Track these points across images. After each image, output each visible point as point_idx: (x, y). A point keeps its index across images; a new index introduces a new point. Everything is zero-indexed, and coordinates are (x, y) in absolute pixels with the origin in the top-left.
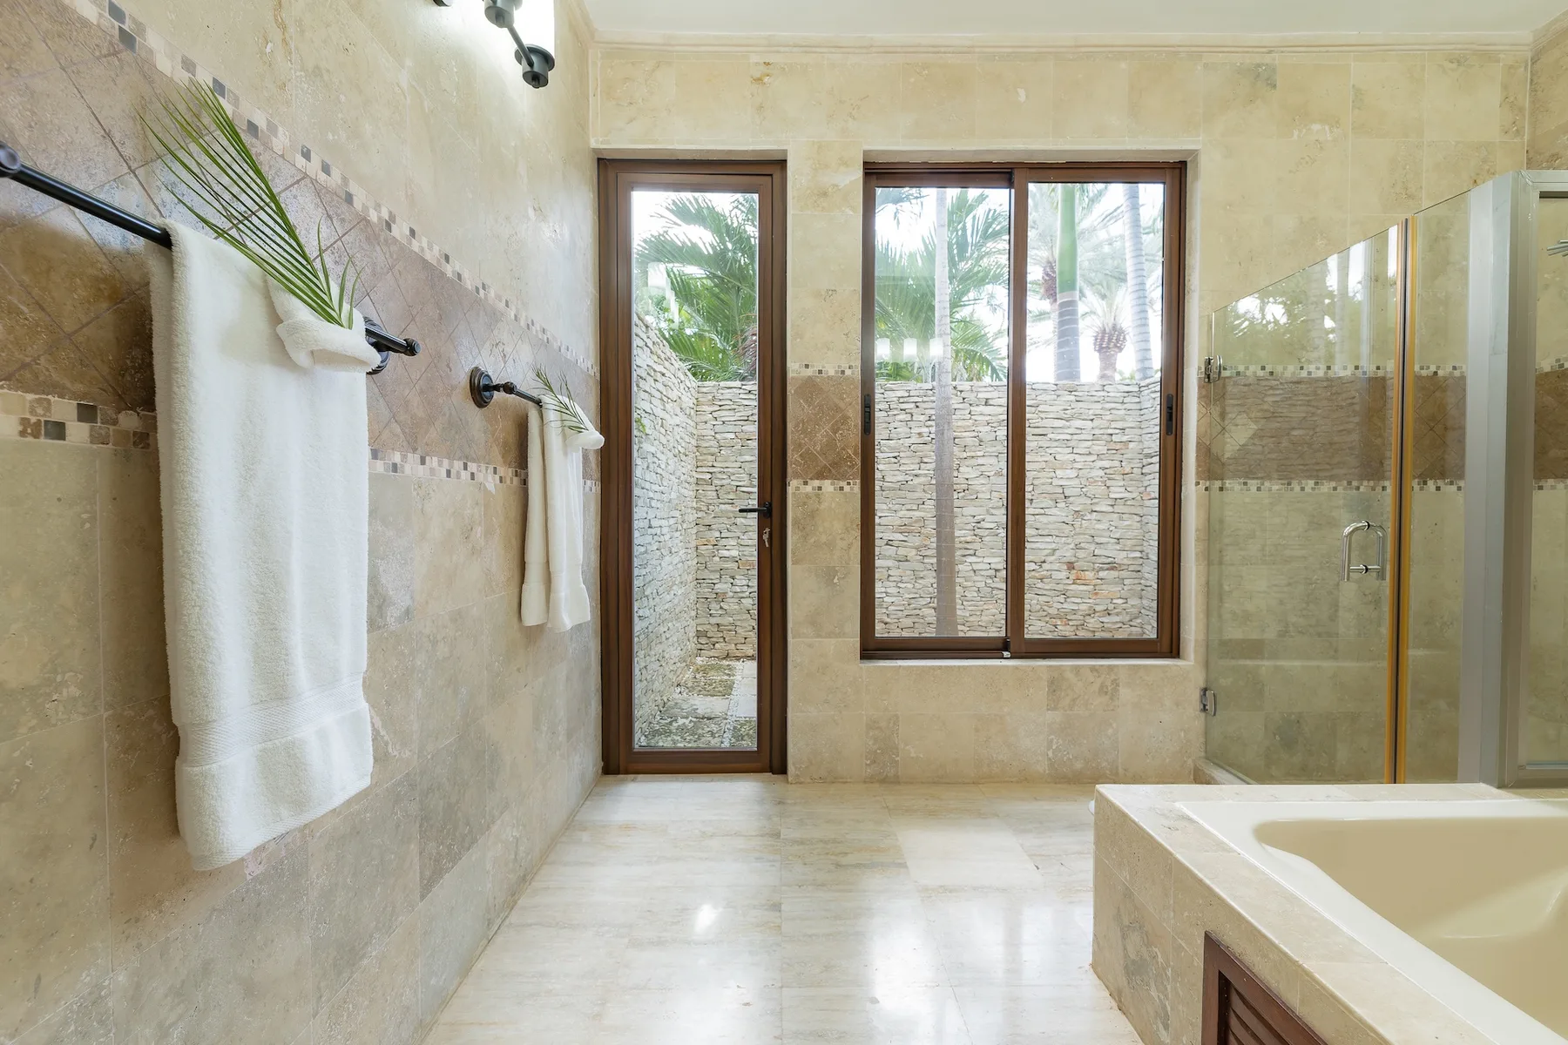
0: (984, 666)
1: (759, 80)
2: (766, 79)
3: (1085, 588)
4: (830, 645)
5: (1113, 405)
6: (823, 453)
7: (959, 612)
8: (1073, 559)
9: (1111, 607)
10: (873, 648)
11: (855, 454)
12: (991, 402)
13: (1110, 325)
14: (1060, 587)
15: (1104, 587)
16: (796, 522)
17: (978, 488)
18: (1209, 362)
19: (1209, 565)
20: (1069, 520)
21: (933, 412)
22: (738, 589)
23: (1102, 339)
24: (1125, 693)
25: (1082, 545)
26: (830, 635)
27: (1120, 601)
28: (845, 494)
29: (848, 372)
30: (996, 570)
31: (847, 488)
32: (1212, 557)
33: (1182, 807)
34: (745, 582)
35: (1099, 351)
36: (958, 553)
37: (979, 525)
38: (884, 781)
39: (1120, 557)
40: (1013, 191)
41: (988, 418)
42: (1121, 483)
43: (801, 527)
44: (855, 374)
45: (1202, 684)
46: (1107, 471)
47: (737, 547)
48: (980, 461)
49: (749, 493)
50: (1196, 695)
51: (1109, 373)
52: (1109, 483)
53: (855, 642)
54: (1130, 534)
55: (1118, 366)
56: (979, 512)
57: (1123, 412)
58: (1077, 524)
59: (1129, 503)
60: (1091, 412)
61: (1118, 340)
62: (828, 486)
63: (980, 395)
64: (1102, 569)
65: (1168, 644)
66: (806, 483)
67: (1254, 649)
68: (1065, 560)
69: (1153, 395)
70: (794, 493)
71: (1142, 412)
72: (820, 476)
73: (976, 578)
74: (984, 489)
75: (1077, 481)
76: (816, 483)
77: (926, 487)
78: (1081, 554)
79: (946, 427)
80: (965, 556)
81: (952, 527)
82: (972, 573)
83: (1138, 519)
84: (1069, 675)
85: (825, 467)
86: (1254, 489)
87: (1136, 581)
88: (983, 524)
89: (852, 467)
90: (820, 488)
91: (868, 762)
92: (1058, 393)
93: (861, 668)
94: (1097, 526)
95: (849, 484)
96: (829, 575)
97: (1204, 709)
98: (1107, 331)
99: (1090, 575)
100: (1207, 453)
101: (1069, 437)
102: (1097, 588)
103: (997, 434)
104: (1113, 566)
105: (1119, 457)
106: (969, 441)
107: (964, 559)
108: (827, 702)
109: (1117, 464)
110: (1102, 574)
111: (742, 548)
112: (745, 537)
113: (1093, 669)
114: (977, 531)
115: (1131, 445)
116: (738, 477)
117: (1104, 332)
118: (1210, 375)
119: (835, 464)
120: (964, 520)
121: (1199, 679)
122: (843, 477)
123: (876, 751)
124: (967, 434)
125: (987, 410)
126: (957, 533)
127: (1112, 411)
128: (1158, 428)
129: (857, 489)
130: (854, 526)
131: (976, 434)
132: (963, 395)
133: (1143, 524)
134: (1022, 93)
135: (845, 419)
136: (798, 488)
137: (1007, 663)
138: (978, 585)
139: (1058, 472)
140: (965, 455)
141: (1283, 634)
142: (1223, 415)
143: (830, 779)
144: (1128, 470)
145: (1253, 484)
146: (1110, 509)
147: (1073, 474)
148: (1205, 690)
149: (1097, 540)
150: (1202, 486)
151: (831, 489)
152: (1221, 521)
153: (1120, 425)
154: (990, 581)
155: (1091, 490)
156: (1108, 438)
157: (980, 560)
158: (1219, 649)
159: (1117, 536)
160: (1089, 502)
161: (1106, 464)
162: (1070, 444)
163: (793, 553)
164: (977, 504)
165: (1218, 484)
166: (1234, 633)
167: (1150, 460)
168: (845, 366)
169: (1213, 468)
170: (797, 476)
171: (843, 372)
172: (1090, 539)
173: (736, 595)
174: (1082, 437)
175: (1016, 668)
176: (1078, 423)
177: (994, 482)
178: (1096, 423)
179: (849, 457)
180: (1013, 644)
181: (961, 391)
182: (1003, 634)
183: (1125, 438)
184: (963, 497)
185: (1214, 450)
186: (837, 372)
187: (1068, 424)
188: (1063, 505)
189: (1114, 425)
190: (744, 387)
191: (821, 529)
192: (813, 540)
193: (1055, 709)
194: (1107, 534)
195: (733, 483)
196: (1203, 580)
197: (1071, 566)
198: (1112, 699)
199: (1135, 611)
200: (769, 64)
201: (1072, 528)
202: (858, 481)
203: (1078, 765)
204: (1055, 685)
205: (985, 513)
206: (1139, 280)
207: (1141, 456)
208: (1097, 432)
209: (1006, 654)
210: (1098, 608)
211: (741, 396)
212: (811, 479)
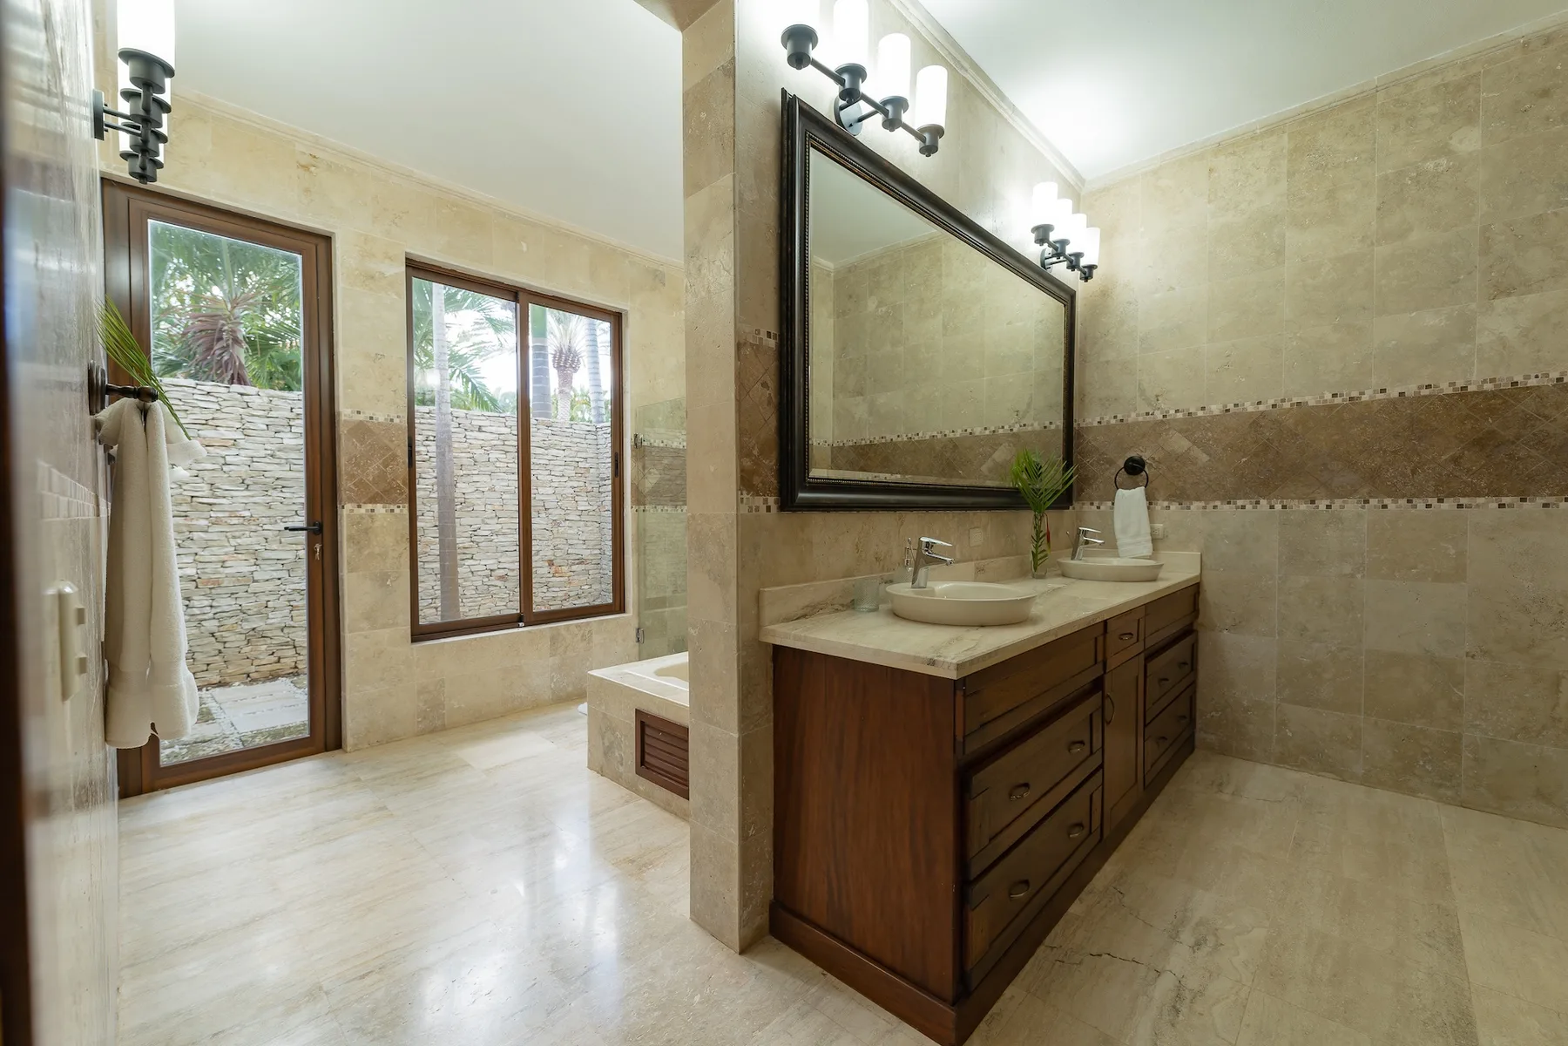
0: (507, 634)
1: (306, 167)
2: (313, 169)
3: (562, 579)
4: (385, 634)
5: (578, 440)
6: (375, 482)
7: (461, 609)
8: (553, 558)
9: (580, 592)
10: (420, 634)
11: (404, 483)
12: (483, 429)
13: (566, 347)
14: (544, 580)
15: (575, 577)
16: (351, 538)
17: (475, 502)
18: (636, 436)
19: (639, 555)
20: (549, 527)
21: (430, 433)
22: (196, 611)
23: (560, 357)
24: (596, 638)
25: (559, 546)
26: (384, 626)
27: (587, 587)
28: (396, 516)
29: (397, 421)
30: (491, 570)
31: (397, 511)
32: (640, 551)
33: (626, 671)
34: (206, 603)
35: (557, 368)
36: (459, 557)
37: (475, 533)
38: (433, 731)
39: (586, 554)
40: (518, 305)
41: (481, 442)
42: (586, 499)
43: (356, 542)
44: (403, 421)
45: (637, 626)
46: (576, 489)
47: (194, 565)
48: (475, 478)
49: (210, 505)
50: (634, 632)
51: (566, 389)
52: (577, 498)
53: (406, 629)
54: (592, 537)
55: (574, 385)
56: (476, 522)
57: (585, 445)
58: (555, 530)
59: (591, 513)
60: (563, 444)
61: (573, 361)
62: (380, 509)
63: (474, 423)
64: (574, 564)
65: (618, 606)
66: (359, 506)
67: (661, 602)
68: (547, 558)
69: (605, 436)
70: (348, 516)
71: (599, 447)
72: (373, 500)
73: (473, 578)
74: (479, 502)
75: (554, 497)
76: (370, 506)
77: (425, 501)
78: (558, 553)
79: (447, 449)
80: (463, 560)
81: (454, 536)
82: (470, 575)
83: (598, 525)
84: (563, 632)
85: (377, 493)
86: (660, 510)
87: (597, 571)
88: (479, 532)
89: (402, 494)
90: (373, 511)
91: (420, 719)
92: (538, 426)
93: (412, 649)
94: (569, 532)
95: (399, 507)
96: (382, 579)
97: (638, 641)
98: (564, 351)
99: (565, 569)
100: (636, 489)
101: (547, 462)
102: (571, 578)
103: (490, 456)
104: (581, 562)
105: (583, 479)
106: (465, 461)
107: (463, 562)
108: (382, 679)
109: (582, 484)
110: (574, 568)
111: (200, 566)
112: (206, 552)
113: (577, 626)
114: (474, 538)
115: (592, 470)
116: (194, 487)
117: (561, 352)
118: (637, 444)
119: (385, 491)
120: (462, 529)
121: (635, 624)
122: (394, 502)
123: (425, 711)
124: (463, 455)
125: (482, 435)
126: (458, 540)
127: (578, 444)
128: (610, 460)
129: (406, 511)
130: (404, 540)
131: (471, 455)
132: (459, 420)
133: (601, 529)
134: (524, 245)
135: (394, 457)
136: (352, 511)
137: (522, 630)
138: (476, 584)
139: (540, 489)
140: (461, 473)
141: (675, 591)
142: (644, 468)
143: (386, 740)
144: (589, 489)
145: (659, 508)
146: (578, 518)
147: (551, 491)
148: (638, 629)
149: (570, 542)
150: (634, 509)
151: (383, 511)
152: (644, 530)
153: (584, 455)
154: (486, 580)
155: (565, 504)
156: (576, 465)
157: (477, 562)
158: (645, 604)
159: (584, 539)
160: (563, 512)
161: (575, 484)
162: (548, 467)
163: (349, 563)
164: (471, 515)
165: (642, 507)
166: (652, 595)
167: (604, 483)
168: (393, 415)
169: (639, 500)
170: (350, 500)
171: (392, 420)
172: (565, 542)
173: (195, 618)
174: (558, 463)
175: (529, 632)
176: (554, 452)
177: (488, 496)
178: (567, 453)
179: (399, 486)
180: (525, 616)
181: (457, 417)
182: (519, 612)
183: (587, 465)
184: (461, 509)
185: (640, 488)
186: (385, 419)
187: (546, 452)
188: (544, 515)
189: (580, 455)
190: (199, 387)
191: (375, 543)
192: (366, 552)
193: (554, 655)
194: (577, 537)
195: (185, 493)
196: (636, 565)
197: (551, 563)
198: (589, 643)
199: (596, 593)
200: (315, 157)
201: (551, 534)
202: (407, 505)
203: (570, 689)
204: (554, 639)
205: (480, 522)
206: (592, 337)
207: (598, 479)
208: (567, 459)
209: (521, 624)
210: (572, 594)
211: (195, 397)
212: (365, 503)
